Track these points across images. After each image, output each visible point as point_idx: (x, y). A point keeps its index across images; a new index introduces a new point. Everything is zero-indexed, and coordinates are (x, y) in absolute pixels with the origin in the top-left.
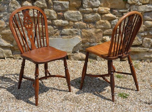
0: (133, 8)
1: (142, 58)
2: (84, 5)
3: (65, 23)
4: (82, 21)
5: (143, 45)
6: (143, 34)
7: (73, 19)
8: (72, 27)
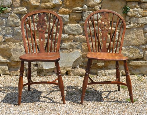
0: (133, 20)
1: (144, 73)
2: (84, 18)
3: (65, 37)
4: (82, 34)
5: (145, 58)
6: (144, 47)
7: (73, 33)
8: (72, 41)
